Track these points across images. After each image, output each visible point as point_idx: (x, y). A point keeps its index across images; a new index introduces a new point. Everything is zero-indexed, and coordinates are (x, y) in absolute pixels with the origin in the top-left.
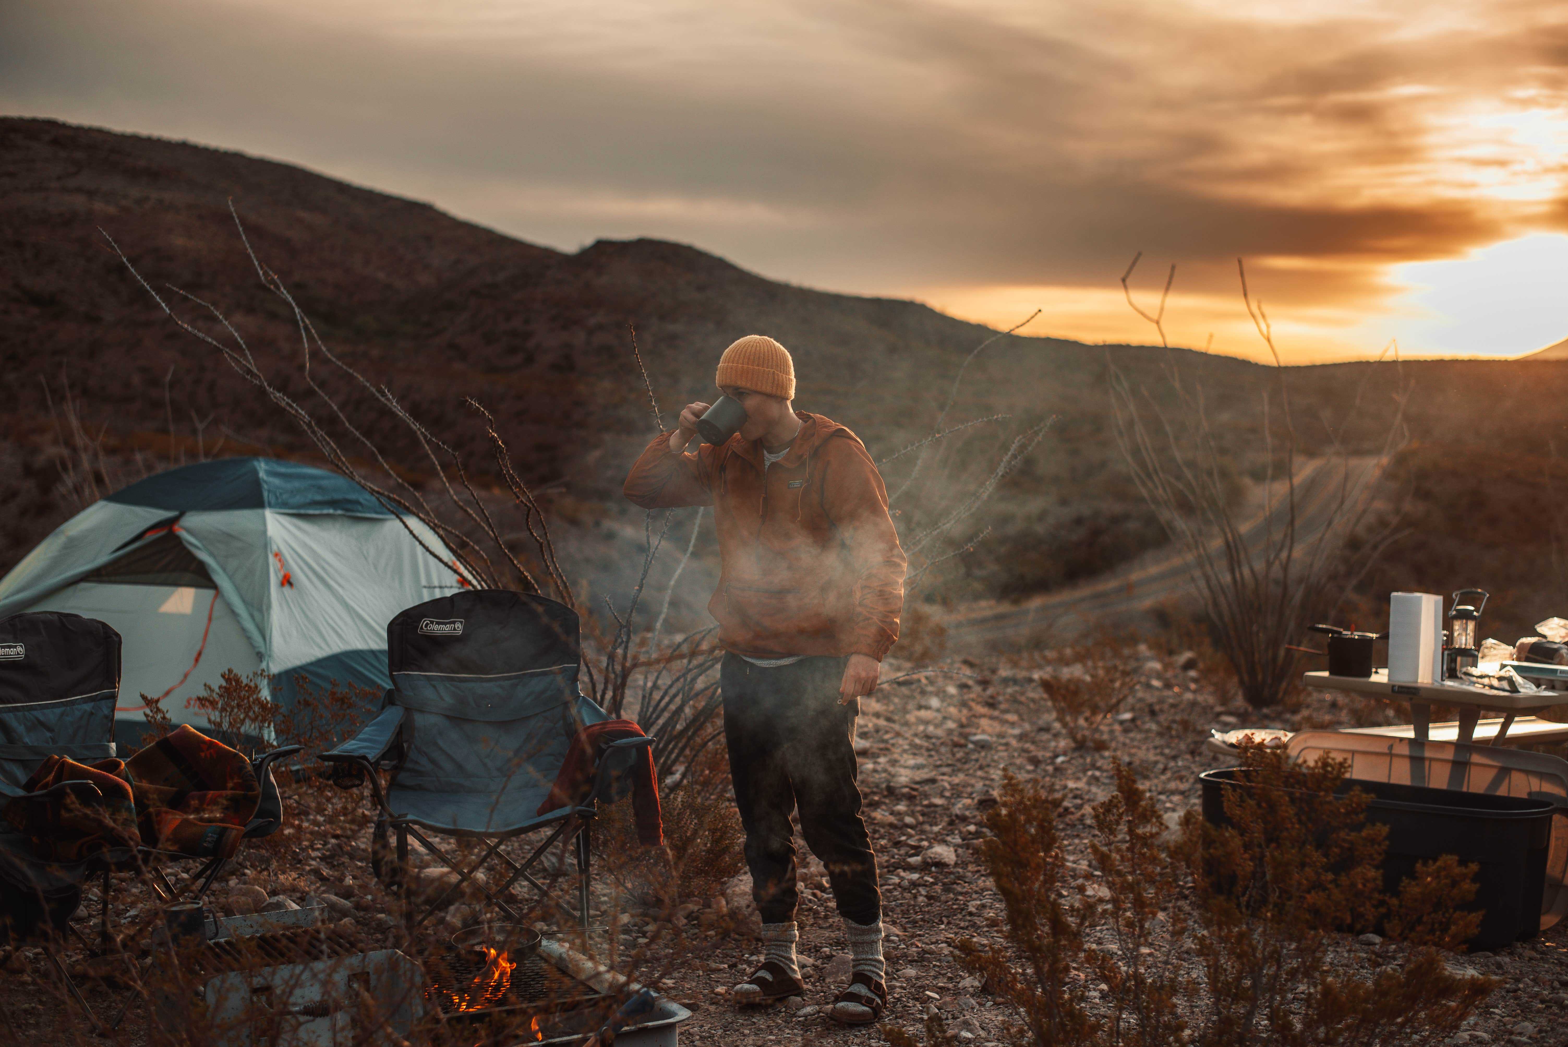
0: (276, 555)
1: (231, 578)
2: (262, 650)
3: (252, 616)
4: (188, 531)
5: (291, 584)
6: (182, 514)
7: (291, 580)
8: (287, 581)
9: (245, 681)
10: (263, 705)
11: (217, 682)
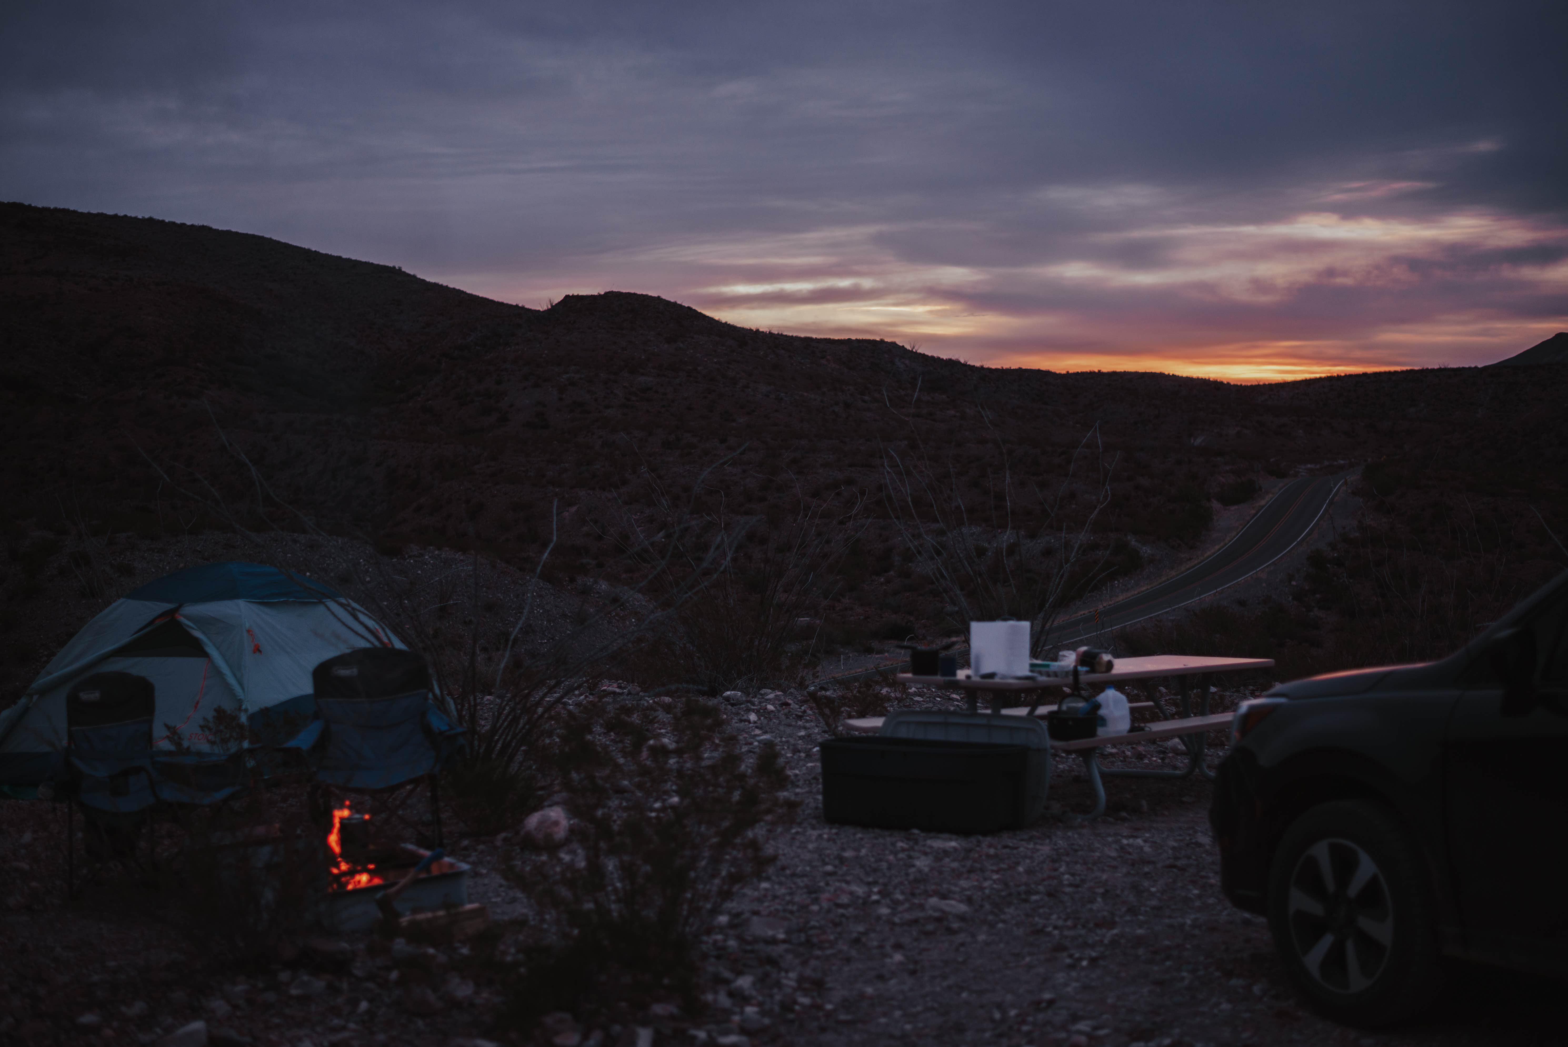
0: (248, 631)
1: (218, 649)
2: (242, 697)
3: (235, 675)
4: (188, 617)
5: (260, 652)
6: (181, 606)
7: (261, 649)
8: (257, 650)
9: (229, 712)
10: (241, 727)
11: (211, 715)
